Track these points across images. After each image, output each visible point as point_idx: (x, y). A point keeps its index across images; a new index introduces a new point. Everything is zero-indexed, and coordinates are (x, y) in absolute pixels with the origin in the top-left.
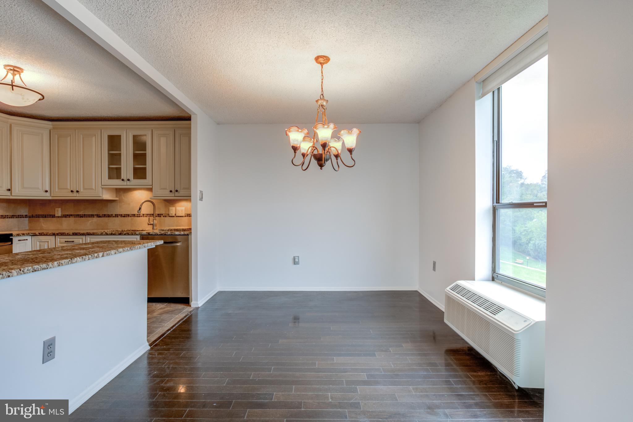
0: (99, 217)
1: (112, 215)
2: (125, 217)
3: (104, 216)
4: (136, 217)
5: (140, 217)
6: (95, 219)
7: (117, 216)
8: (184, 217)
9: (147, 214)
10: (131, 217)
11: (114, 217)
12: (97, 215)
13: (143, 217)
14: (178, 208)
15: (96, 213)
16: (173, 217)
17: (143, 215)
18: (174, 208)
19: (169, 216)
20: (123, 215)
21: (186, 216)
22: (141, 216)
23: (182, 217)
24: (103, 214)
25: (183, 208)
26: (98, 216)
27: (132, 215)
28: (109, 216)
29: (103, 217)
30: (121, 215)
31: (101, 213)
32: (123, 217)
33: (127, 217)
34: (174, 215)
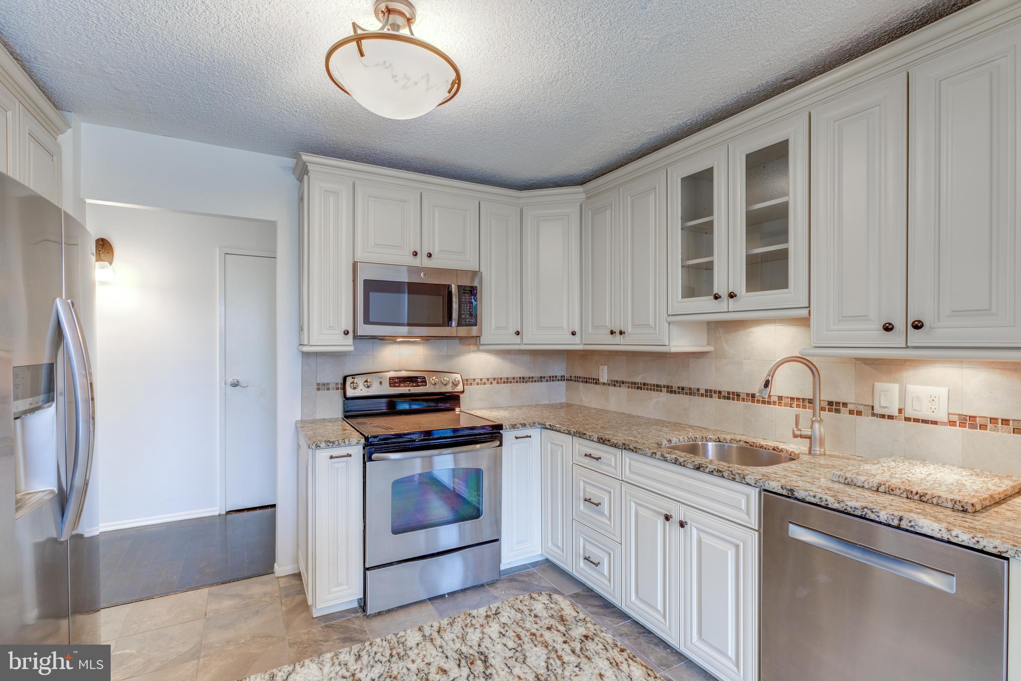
0: (671, 392)
1: (698, 390)
2: (728, 398)
3: (682, 390)
4: (758, 401)
6: (663, 397)
7: (709, 393)
8: (943, 424)
9: (792, 399)
10: (743, 400)
11: (702, 395)
12: (668, 387)
13: (780, 404)
14: (912, 388)
15: (665, 383)
16: (891, 417)
17: (780, 398)
18: (895, 388)
19: (873, 415)
20: (723, 394)
21: (952, 423)
22: (774, 403)
23: (935, 423)
24: (679, 386)
25: (941, 391)
26: (670, 390)
27: (748, 395)
28: (691, 392)
29: (679, 393)
30: (720, 392)
31: (675, 384)
32: (724, 398)
33: (733, 399)
34: (896, 413)
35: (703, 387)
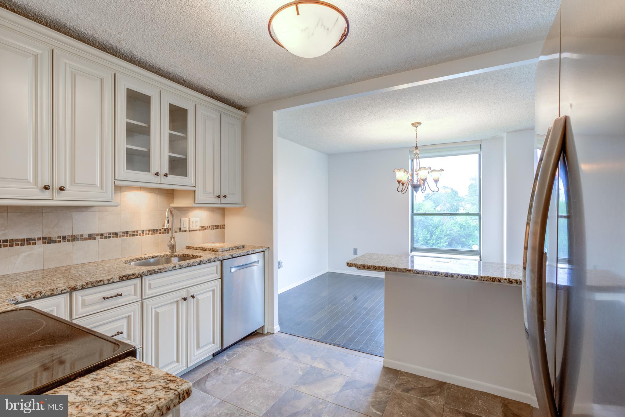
0: (49, 242)
1: (82, 236)
2: (109, 237)
3: (63, 239)
4: (130, 235)
5: (137, 235)
6: (39, 248)
7: (91, 237)
8: (198, 230)
9: (149, 230)
10: (121, 236)
11: (86, 239)
12: (44, 239)
13: (143, 234)
14: (192, 219)
15: (41, 236)
16: (185, 231)
17: (143, 231)
18: (187, 219)
19: (180, 231)
20: (105, 235)
21: (200, 230)
22: (140, 234)
23: (196, 230)
24: (60, 235)
25: (198, 219)
26: (47, 240)
27: (123, 232)
28: (74, 239)
29: (60, 241)
30: (102, 234)
31: (54, 235)
32: (106, 237)
33: (113, 237)
34: (187, 229)
35: (86, 233)
